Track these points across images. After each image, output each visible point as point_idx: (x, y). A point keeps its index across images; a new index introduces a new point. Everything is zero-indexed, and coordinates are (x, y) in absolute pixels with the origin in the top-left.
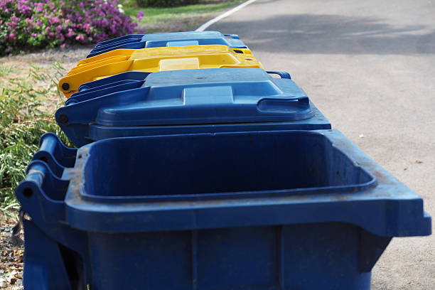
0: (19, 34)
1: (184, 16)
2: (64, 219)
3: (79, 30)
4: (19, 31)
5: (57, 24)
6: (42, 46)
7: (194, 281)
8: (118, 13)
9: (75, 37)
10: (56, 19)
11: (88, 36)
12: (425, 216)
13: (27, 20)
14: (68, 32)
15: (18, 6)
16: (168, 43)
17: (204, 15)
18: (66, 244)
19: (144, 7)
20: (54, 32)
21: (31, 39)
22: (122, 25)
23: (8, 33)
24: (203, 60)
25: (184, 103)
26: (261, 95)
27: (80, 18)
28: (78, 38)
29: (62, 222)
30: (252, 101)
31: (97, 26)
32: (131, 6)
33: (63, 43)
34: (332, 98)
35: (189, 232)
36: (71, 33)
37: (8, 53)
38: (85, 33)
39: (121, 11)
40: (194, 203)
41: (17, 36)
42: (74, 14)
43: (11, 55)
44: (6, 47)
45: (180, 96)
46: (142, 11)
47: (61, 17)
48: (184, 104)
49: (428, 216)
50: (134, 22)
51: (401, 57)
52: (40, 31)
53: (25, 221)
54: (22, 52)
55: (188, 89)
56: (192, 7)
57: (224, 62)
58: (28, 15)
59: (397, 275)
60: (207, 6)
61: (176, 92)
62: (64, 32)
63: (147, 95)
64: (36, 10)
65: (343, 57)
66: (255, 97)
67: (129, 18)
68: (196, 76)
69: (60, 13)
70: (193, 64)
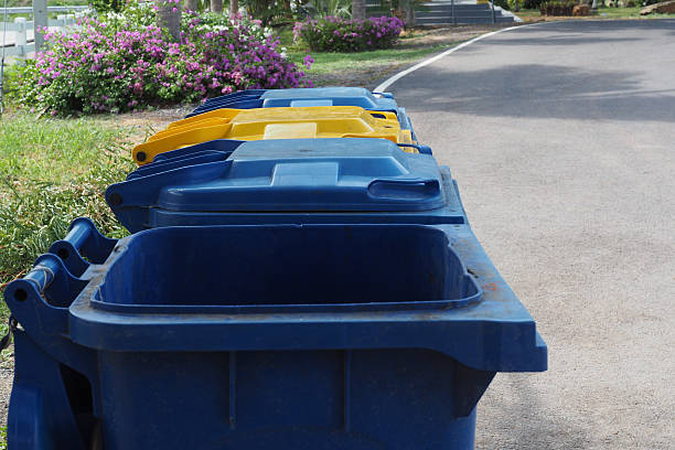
0: (148, 82)
1: (369, 63)
2: (66, 331)
3: (226, 80)
4: (147, 79)
5: (196, 71)
6: (177, 100)
7: (231, 418)
8: (277, 59)
9: (220, 88)
10: (195, 65)
11: (238, 88)
12: (538, 345)
13: (157, 66)
14: (212, 82)
15: (147, 47)
16: (293, 103)
17: (396, 63)
18: (68, 364)
19: (319, 51)
20: (193, 81)
21: (162, 91)
22: (283, 75)
23: (133, 82)
24: (323, 126)
25: (273, 183)
26: (376, 176)
27: (227, 65)
28: (224, 90)
29: (63, 335)
30: (362, 183)
31: (250, 75)
32: (301, 50)
33: (204, 96)
34: (549, 180)
35: (227, 354)
36: (215, 83)
37: (132, 109)
38: (234, 83)
39: (283, 55)
40: (231, 317)
41: (144, 86)
42: (220, 59)
43: (135, 110)
44: (130, 100)
45: (270, 174)
46: (314, 55)
47: (202, 62)
48: (272, 185)
49: (542, 345)
50: (299, 71)
51: (653, 125)
52: (174, 80)
53: (16, 332)
54: (150, 108)
55: (283, 165)
56: (381, 52)
57: (350, 129)
58: (159, 58)
59: (602, 421)
60: (402, 51)
61: (265, 169)
62: (206, 82)
63: (227, 172)
64: (170, 52)
65: (574, 123)
66: (368, 178)
67: (293, 65)
68: (301, 147)
69: (202, 57)
70: (308, 131)
